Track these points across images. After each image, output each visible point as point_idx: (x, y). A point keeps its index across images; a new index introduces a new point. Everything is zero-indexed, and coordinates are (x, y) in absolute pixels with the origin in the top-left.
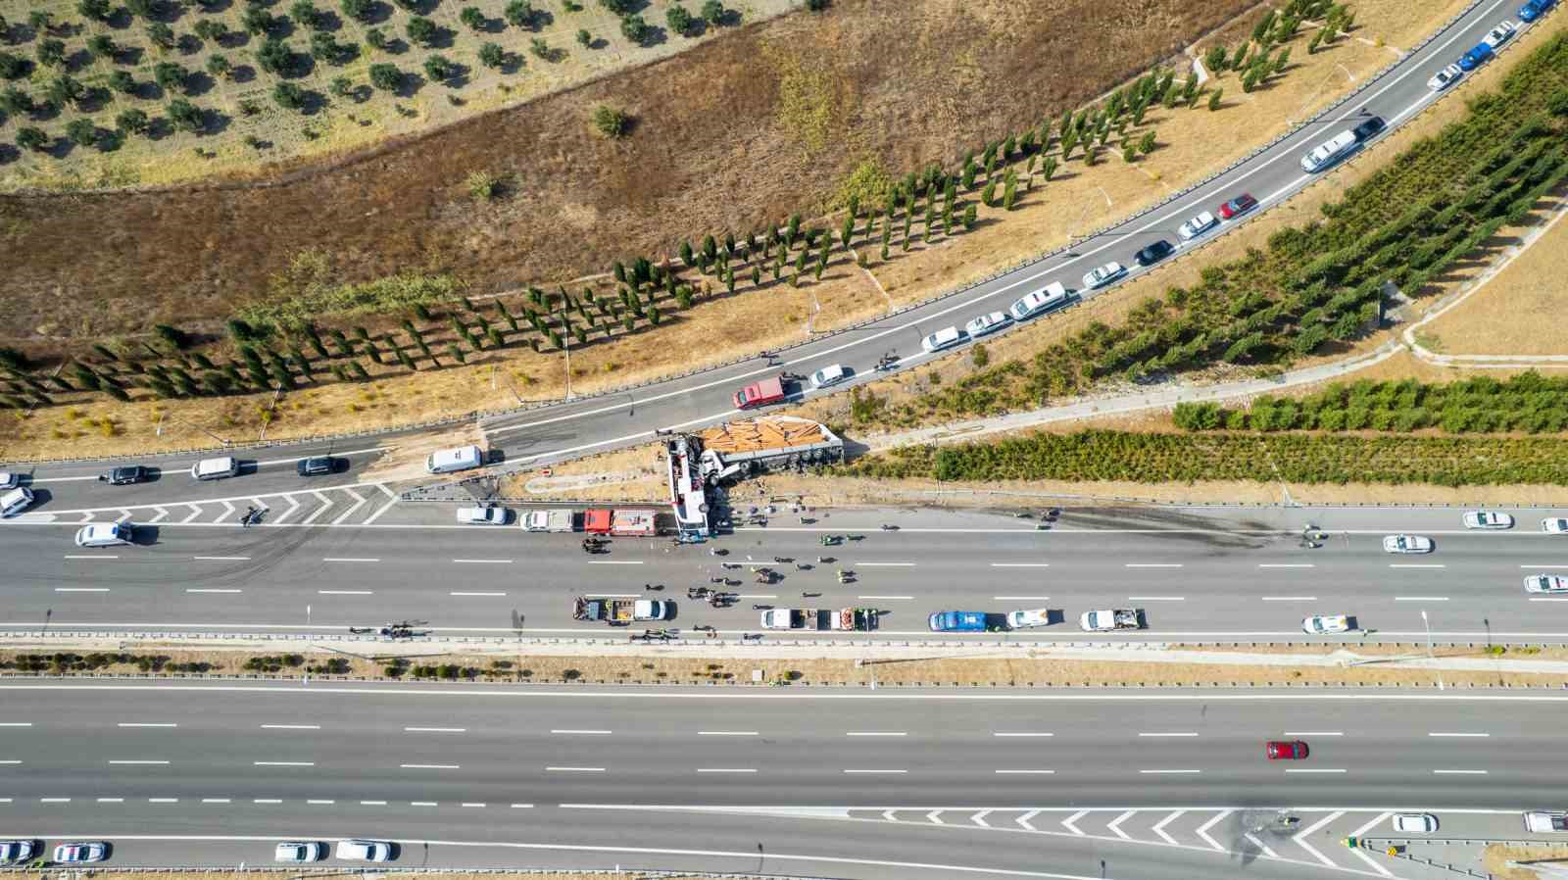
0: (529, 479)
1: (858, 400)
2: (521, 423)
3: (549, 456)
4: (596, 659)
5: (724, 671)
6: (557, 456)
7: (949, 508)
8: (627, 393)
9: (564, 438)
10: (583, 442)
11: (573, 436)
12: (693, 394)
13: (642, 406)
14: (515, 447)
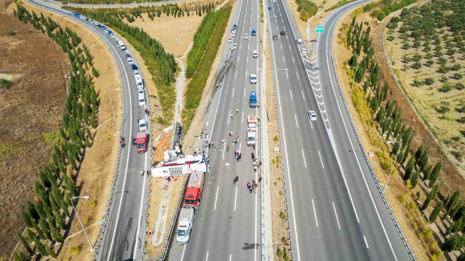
0: (151, 243)
1: (157, 122)
2: (108, 250)
3: (139, 231)
4: (272, 206)
5: (275, 159)
6: (141, 226)
7: (210, 104)
8: (115, 194)
9: (130, 225)
10: (137, 214)
11: (131, 220)
12: (129, 167)
13: (127, 187)
14: (125, 251)
